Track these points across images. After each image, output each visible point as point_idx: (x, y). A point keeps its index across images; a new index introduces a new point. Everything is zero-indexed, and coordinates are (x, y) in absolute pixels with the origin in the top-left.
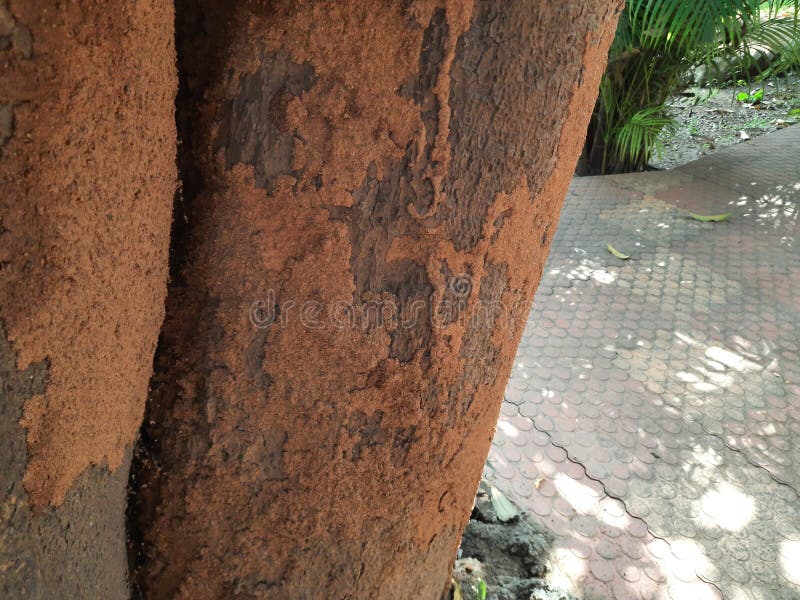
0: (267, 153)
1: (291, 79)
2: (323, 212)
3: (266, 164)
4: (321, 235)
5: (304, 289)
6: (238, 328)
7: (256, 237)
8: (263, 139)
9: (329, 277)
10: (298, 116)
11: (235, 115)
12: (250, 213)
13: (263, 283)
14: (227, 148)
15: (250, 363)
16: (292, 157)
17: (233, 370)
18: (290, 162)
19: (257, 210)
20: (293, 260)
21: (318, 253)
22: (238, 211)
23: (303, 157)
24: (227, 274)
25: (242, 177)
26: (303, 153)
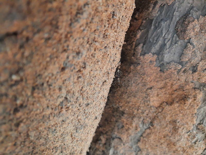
0: (168, 50)
1: (195, 9)
2: (191, 84)
3: (166, 56)
4: (186, 95)
5: (168, 118)
6: (131, 127)
7: (149, 90)
8: (167, 42)
9: (184, 115)
10: (194, 31)
11: (153, 27)
12: (149, 78)
13: (147, 111)
14: (144, 44)
15: (132, 141)
16: (183, 54)
17: (124, 141)
18: (181, 56)
19: (153, 77)
20: (165, 104)
21: (181, 104)
22: (143, 76)
23: (190, 55)
24: (131, 103)
25: (149, 60)
26: (191, 52)
